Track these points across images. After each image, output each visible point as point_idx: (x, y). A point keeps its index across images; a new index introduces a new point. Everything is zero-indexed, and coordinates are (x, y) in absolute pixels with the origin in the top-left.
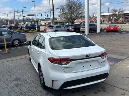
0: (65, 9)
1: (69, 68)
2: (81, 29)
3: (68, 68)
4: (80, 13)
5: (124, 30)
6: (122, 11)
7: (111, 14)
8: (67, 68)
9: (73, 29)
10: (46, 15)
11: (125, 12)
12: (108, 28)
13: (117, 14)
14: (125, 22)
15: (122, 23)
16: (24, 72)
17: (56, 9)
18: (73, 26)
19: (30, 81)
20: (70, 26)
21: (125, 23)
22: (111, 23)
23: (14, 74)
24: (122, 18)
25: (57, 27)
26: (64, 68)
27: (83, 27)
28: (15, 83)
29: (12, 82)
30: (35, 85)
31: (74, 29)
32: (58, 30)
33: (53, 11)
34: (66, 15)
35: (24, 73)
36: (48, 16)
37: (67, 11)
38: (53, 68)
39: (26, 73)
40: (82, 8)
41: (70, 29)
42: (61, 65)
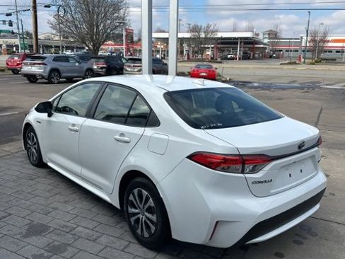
0: (73, 9)
1: (265, 181)
2: (126, 70)
3: (262, 182)
4: (117, 24)
5: (228, 79)
6: (213, 32)
7: (187, 35)
8: (259, 182)
9: (104, 70)
10: (4, 22)
11: (219, 35)
12: (194, 71)
13: (201, 36)
14: (219, 60)
15: (213, 60)
16: (43, 202)
17: (45, 7)
18: (103, 60)
19: (87, 231)
20: (93, 60)
21: (220, 62)
22: (186, 59)
23: (10, 214)
24: (212, 48)
25: (56, 59)
26: (250, 183)
27: (132, 65)
28: (40, 241)
29: (25, 240)
30: (113, 243)
31: (105, 68)
32: (61, 68)
33: (35, 12)
34: (76, 27)
35: (42, 205)
36: (11, 24)
37: (78, 16)
38: (217, 186)
39: (53, 206)
40: (122, 11)
41: (95, 67)
42: (242, 175)
